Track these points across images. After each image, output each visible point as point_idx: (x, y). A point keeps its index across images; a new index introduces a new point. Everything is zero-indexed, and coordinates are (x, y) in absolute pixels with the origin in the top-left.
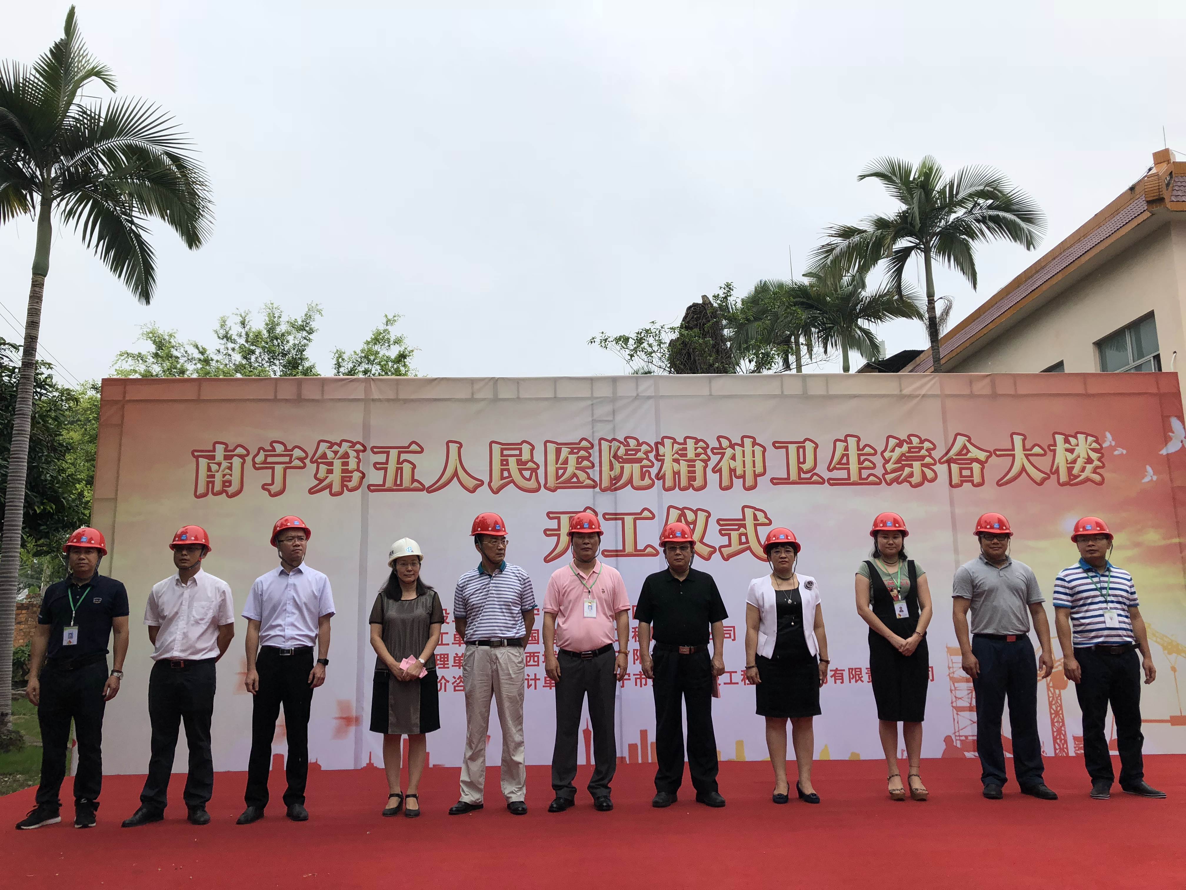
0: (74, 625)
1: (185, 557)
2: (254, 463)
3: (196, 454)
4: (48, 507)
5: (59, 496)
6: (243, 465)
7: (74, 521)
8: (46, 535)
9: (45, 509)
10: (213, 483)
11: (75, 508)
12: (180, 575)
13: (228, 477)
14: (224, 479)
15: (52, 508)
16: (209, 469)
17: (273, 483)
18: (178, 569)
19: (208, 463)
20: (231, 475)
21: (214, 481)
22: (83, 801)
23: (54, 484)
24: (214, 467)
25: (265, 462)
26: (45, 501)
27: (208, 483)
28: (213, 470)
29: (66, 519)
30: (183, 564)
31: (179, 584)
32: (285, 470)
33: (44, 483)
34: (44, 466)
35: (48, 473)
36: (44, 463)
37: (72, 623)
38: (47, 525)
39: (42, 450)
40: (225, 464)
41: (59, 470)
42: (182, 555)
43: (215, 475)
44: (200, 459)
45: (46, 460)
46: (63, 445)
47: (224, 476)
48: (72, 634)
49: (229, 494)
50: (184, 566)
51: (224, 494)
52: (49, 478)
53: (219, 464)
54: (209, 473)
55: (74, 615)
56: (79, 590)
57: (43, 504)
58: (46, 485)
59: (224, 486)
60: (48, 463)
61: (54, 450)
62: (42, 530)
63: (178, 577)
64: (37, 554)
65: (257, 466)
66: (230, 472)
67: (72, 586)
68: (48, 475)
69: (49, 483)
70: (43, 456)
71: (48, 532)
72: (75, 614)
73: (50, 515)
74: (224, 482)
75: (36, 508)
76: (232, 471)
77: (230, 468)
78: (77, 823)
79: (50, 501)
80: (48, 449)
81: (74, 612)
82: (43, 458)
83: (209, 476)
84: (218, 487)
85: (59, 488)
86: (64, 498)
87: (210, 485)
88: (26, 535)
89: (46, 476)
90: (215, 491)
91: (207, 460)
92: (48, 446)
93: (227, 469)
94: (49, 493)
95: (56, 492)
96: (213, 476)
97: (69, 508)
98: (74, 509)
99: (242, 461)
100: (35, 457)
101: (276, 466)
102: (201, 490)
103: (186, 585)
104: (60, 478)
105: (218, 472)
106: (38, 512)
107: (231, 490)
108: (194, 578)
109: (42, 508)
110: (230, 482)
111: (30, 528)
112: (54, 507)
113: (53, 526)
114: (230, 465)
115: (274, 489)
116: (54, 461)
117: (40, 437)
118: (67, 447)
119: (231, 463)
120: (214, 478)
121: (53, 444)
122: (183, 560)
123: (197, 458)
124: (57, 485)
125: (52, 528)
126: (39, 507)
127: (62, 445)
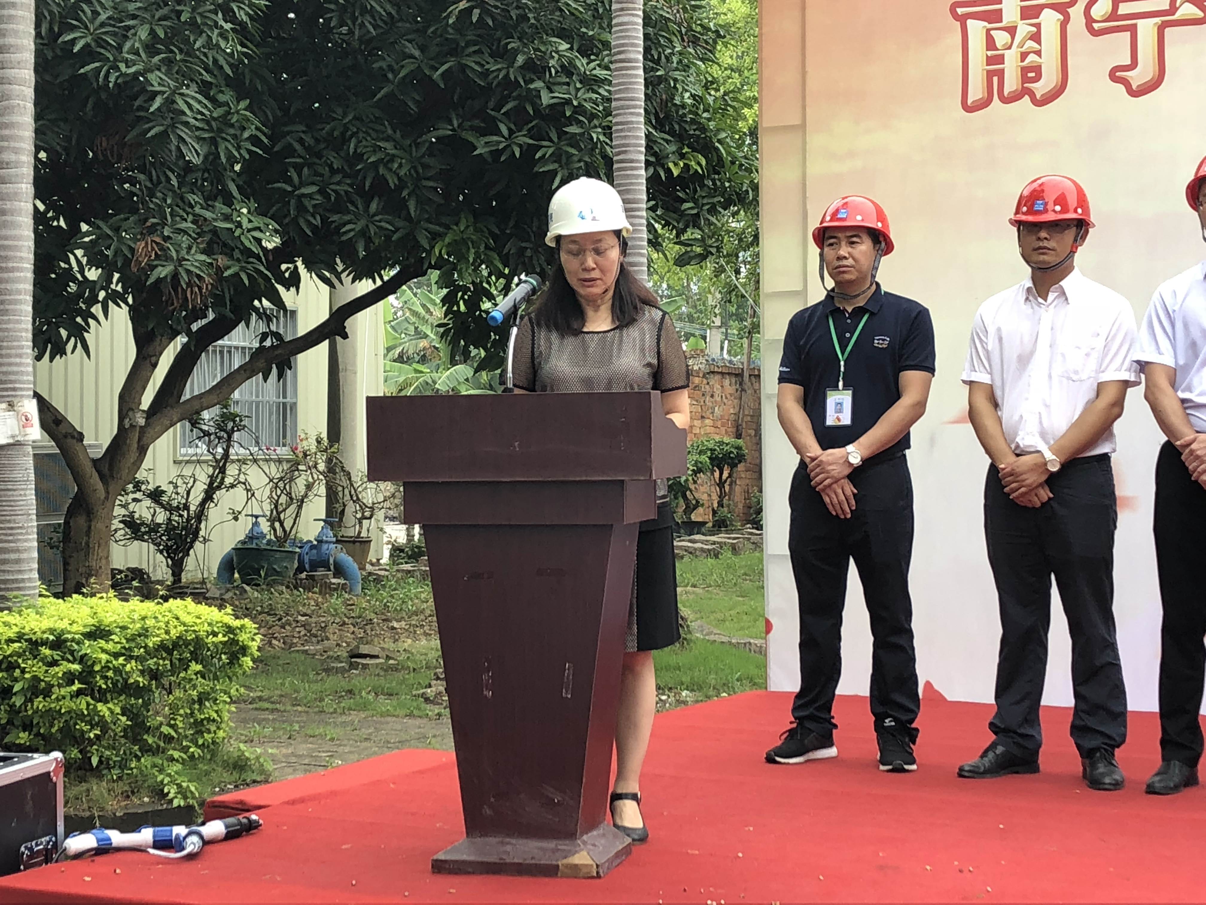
0: (845, 387)
1: (1045, 244)
2: (1089, 21)
3: (960, 11)
4: (693, 163)
5: (710, 138)
6: (1064, 26)
7: (744, 189)
8: (694, 221)
9: (687, 167)
10: (1001, 74)
11: (743, 161)
12: (1034, 279)
13: (1032, 58)
14: (1024, 64)
15: (699, 164)
16: (991, 43)
17: (1134, 64)
18: (1029, 270)
19: (988, 31)
20: (1038, 53)
21: (1003, 71)
22: (888, 722)
23: (700, 112)
24: (1001, 38)
25: (1114, 16)
26: (686, 150)
27: (990, 75)
28: (999, 45)
29: (727, 184)
30: (1042, 258)
31: (1031, 298)
32: (1161, 29)
33: (680, 113)
34: (677, 74)
35: (687, 91)
36: (677, 69)
37: (841, 384)
38: (695, 201)
39: (671, 42)
40: (1024, 29)
41: (706, 84)
42: (1039, 239)
43: (1003, 56)
44: (970, 22)
45: (680, 62)
46: (709, 29)
47: (1024, 56)
48: (841, 404)
49: (1038, 97)
50: (1044, 262)
51: (1027, 98)
52: (689, 101)
53: (1012, 30)
54: (990, 53)
55: (842, 369)
56: (849, 321)
57: (682, 156)
58: (685, 115)
59: (1025, 79)
60: (686, 68)
61: (695, 41)
62: (685, 210)
63: (1029, 284)
64: (682, 261)
65: (1096, 26)
66: (1036, 46)
67: (837, 313)
68: (687, 95)
69: (690, 112)
70: (673, 54)
71: (697, 215)
72: (845, 366)
73: (698, 178)
74: (1024, 70)
75: (671, 165)
76: (1040, 44)
77: (1036, 37)
78: (883, 762)
79: (694, 150)
80: (683, 40)
81: (842, 363)
82: (675, 59)
83: (990, 61)
84: (1011, 83)
85: (709, 120)
86: (719, 141)
87: (995, 79)
88: (659, 223)
89: (683, 97)
90: (1006, 93)
91: (985, 24)
92: (680, 32)
93: (1030, 39)
94: (692, 132)
95: (703, 129)
96: (1000, 59)
97: (733, 163)
98: (741, 165)
99: (1062, 17)
100: (659, 58)
101: (1141, 23)
102: (976, 93)
103: (1046, 300)
104: (710, 100)
105: (1010, 48)
106: (676, 172)
107: (1040, 88)
108: (1061, 287)
109: (682, 164)
110: (1037, 69)
111: (666, 208)
112: (704, 162)
113: (705, 201)
114: (1034, 29)
115: (1137, 77)
116: (695, 65)
117: (665, 14)
118: (717, 31)
119: (1038, 26)
120: (1003, 63)
121: (690, 29)
122: (1040, 248)
123: (962, 20)
124: (705, 115)
125: (703, 205)
126: (676, 164)
127: (706, 29)
